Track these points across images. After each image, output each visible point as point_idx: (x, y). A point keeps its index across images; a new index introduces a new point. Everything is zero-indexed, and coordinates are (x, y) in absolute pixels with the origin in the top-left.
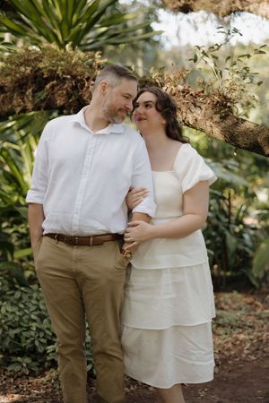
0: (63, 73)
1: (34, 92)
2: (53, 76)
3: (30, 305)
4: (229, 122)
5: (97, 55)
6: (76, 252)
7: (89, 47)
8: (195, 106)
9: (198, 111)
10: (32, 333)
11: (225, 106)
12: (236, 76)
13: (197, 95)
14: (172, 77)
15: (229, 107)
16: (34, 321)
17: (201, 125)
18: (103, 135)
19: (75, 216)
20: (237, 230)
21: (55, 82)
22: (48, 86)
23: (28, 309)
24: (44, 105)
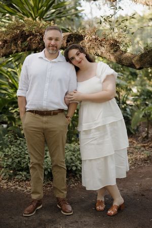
0: (36, 32)
1: (22, 42)
2: (31, 34)
3: (25, 147)
4: (118, 53)
5: (52, 23)
6: (45, 119)
7: (48, 19)
8: (101, 46)
9: (103, 48)
10: (27, 160)
11: (116, 45)
12: (121, 30)
13: (102, 40)
14: (89, 32)
15: (118, 46)
16: (27, 154)
17: (105, 55)
18: (55, 62)
19: (44, 102)
20: (123, 106)
21: (32, 37)
22: (28, 39)
23: (24, 148)
24: (27, 48)
